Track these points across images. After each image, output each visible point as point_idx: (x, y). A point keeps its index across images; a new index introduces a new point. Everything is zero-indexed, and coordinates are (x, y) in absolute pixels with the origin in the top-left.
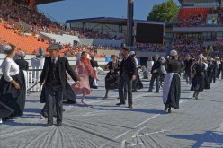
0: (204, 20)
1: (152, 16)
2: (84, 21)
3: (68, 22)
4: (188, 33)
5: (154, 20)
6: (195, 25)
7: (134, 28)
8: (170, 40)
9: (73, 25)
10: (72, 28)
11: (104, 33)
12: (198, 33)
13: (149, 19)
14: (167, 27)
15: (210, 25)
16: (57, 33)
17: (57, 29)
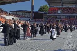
0: (57, 12)
1: (40, 10)
2: (16, 11)
3: (10, 11)
4: (52, 16)
5: (40, 11)
6: (54, 13)
7: (34, 14)
8: (46, 18)
9: (12, 13)
10: (12, 14)
11: (23, 15)
12: (55, 16)
13: (39, 11)
14: (45, 14)
15: (59, 13)
16: (6, 15)
17: (6, 14)
